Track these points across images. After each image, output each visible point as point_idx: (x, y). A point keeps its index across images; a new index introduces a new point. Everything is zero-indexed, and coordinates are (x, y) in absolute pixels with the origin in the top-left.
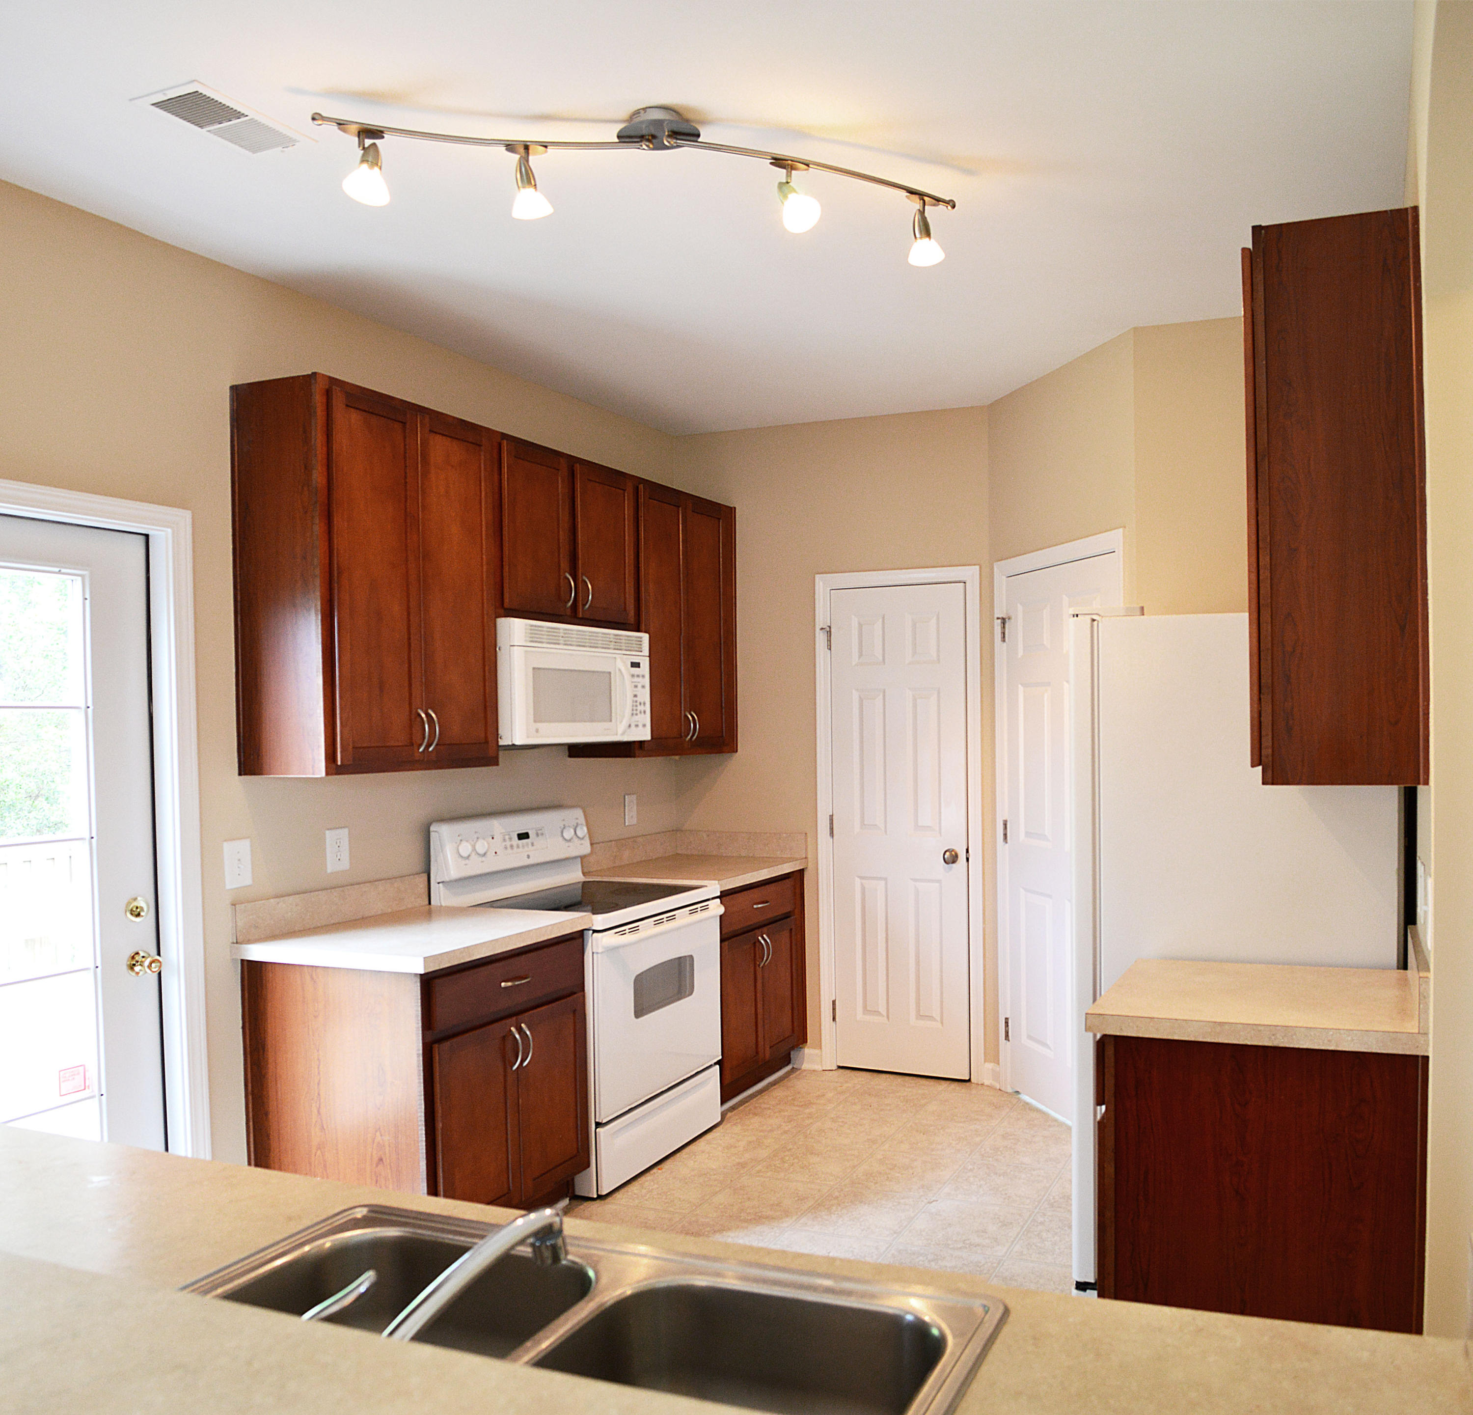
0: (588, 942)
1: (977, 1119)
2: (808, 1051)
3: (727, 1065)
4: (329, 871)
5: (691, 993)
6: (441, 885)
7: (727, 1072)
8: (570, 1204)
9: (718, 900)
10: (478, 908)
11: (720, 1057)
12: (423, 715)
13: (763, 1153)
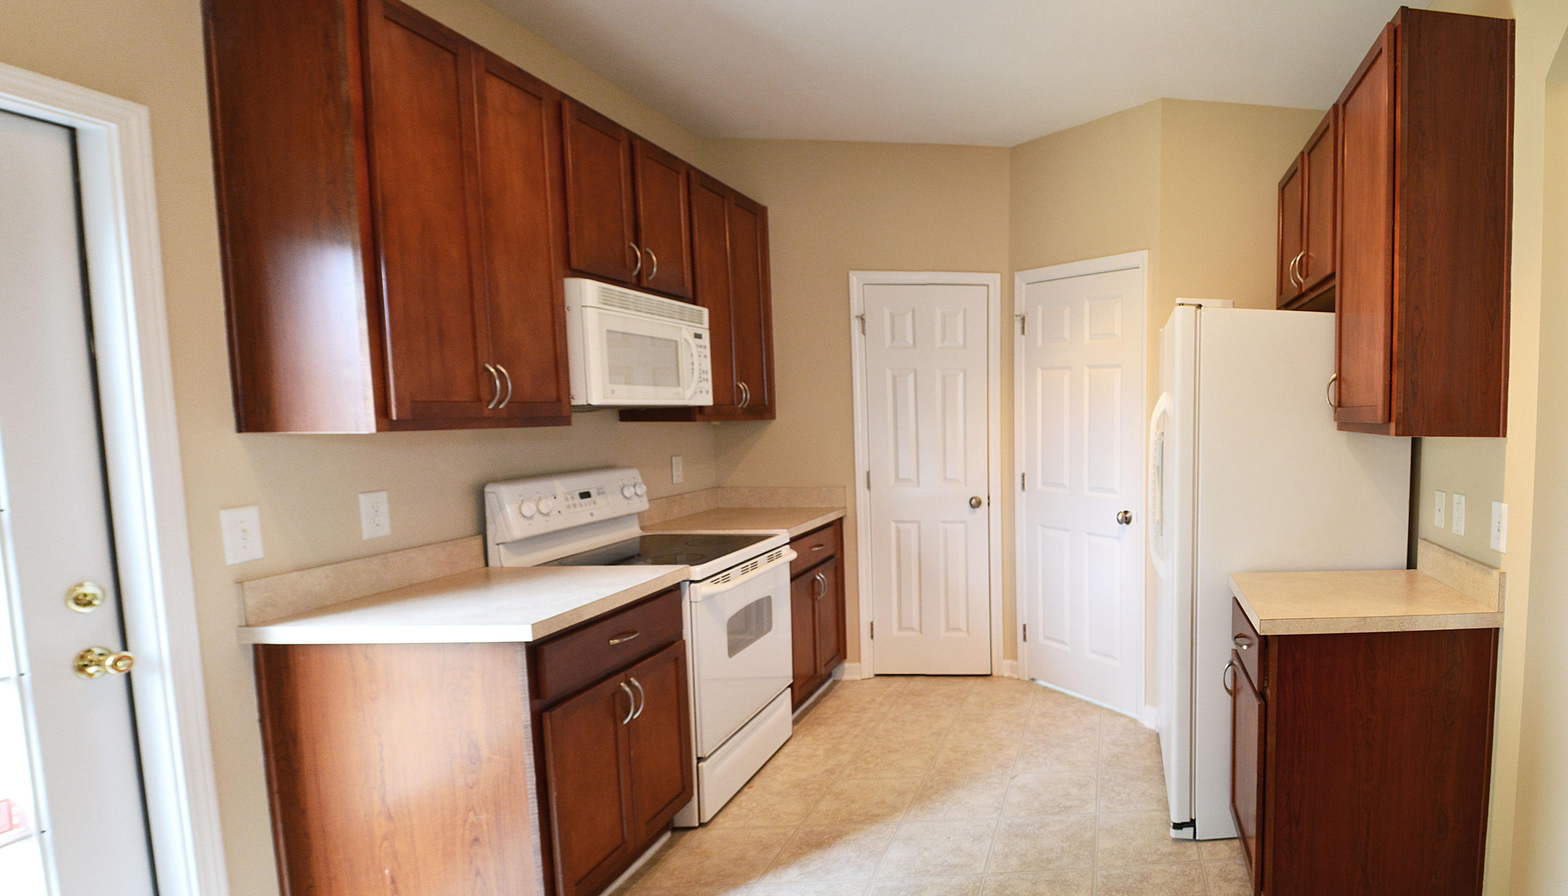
0: (685, 592)
1: (1012, 705)
2: (847, 665)
3: (796, 686)
4: (366, 536)
5: (769, 629)
6: (501, 547)
7: (797, 693)
8: (672, 837)
9: (788, 546)
10: (545, 567)
11: (791, 681)
12: (492, 370)
13: (846, 758)
